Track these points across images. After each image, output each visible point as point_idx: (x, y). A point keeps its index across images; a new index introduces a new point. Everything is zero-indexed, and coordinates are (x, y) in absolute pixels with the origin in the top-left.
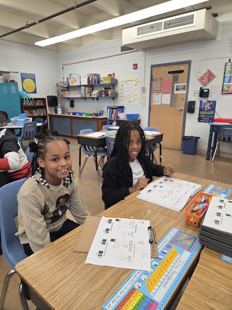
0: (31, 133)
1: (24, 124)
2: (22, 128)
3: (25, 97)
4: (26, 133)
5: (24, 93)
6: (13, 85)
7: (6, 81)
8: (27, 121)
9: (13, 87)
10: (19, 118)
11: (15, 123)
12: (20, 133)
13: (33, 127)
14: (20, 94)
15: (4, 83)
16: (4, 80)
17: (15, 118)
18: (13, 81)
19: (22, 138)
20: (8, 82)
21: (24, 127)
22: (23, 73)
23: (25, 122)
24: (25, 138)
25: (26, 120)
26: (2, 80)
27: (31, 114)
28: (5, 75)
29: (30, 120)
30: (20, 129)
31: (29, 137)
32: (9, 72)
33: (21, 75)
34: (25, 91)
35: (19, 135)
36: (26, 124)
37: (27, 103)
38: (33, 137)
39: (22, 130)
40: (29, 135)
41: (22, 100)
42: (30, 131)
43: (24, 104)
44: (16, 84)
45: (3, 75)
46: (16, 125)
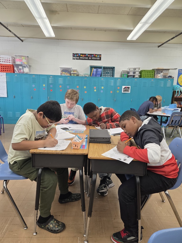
0: (177, 122)
1: (172, 113)
2: (169, 116)
3: (178, 90)
4: (172, 121)
5: (177, 86)
6: (169, 79)
7: (165, 77)
8: (175, 111)
9: (169, 81)
10: (169, 107)
11: (164, 111)
12: (167, 120)
13: (180, 117)
14: (173, 87)
15: (163, 78)
16: (164, 76)
17: (165, 107)
18: (171, 77)
19: (168, 125)
20: (166, 78)
21: (171, 116)
22: (180, 70)
23: (174, 112)
24: (170, 126)
25: (175, 109)
26: (161, 76)
27: (179, 105)
28: (165, 72)
29: (178, 110)
30: (167, 117)
31: (174, 126)
32: (169, 70)
33: (179, 71)
34: (179, 85)
35: (165, 122)
36: (173, 114)
37: (179, 95)
38: (178, 126)
39: (169, 119)
40: (175, 124)
41: (174, 92)
42: (176, 120)
43: (175, 96)
44: (173, 78)
45: (163, 72)
46: (164, 113)
